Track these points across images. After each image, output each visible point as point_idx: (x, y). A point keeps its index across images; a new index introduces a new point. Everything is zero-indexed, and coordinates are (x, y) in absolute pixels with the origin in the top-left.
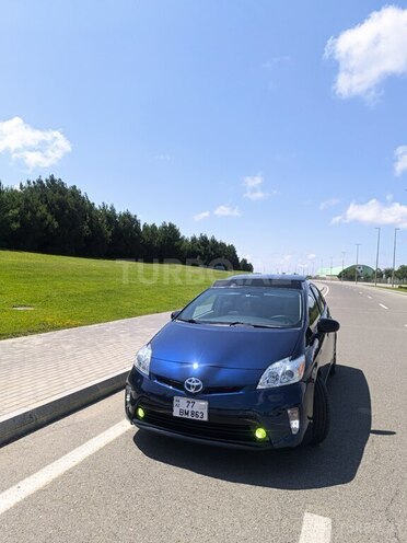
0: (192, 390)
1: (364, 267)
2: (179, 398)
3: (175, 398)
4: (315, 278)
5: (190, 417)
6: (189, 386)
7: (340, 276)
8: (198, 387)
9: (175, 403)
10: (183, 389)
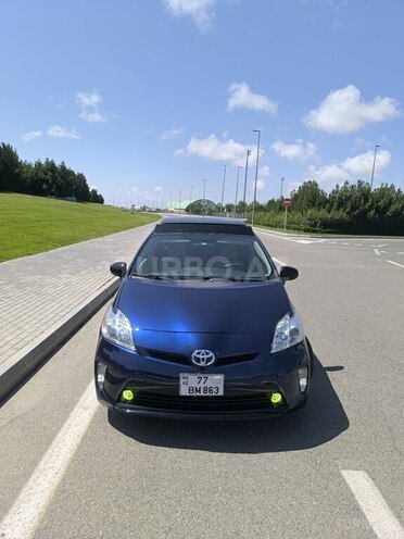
0: (202, 364)
1: (208, 201)
2: (186, 375)
3: (181, 375)
4: (164, 211)
5: (202, 394)
6: (198, 360)
7: (187, 210)
8: (209, 360)
9: (182, 381)
10: (190, 363)
